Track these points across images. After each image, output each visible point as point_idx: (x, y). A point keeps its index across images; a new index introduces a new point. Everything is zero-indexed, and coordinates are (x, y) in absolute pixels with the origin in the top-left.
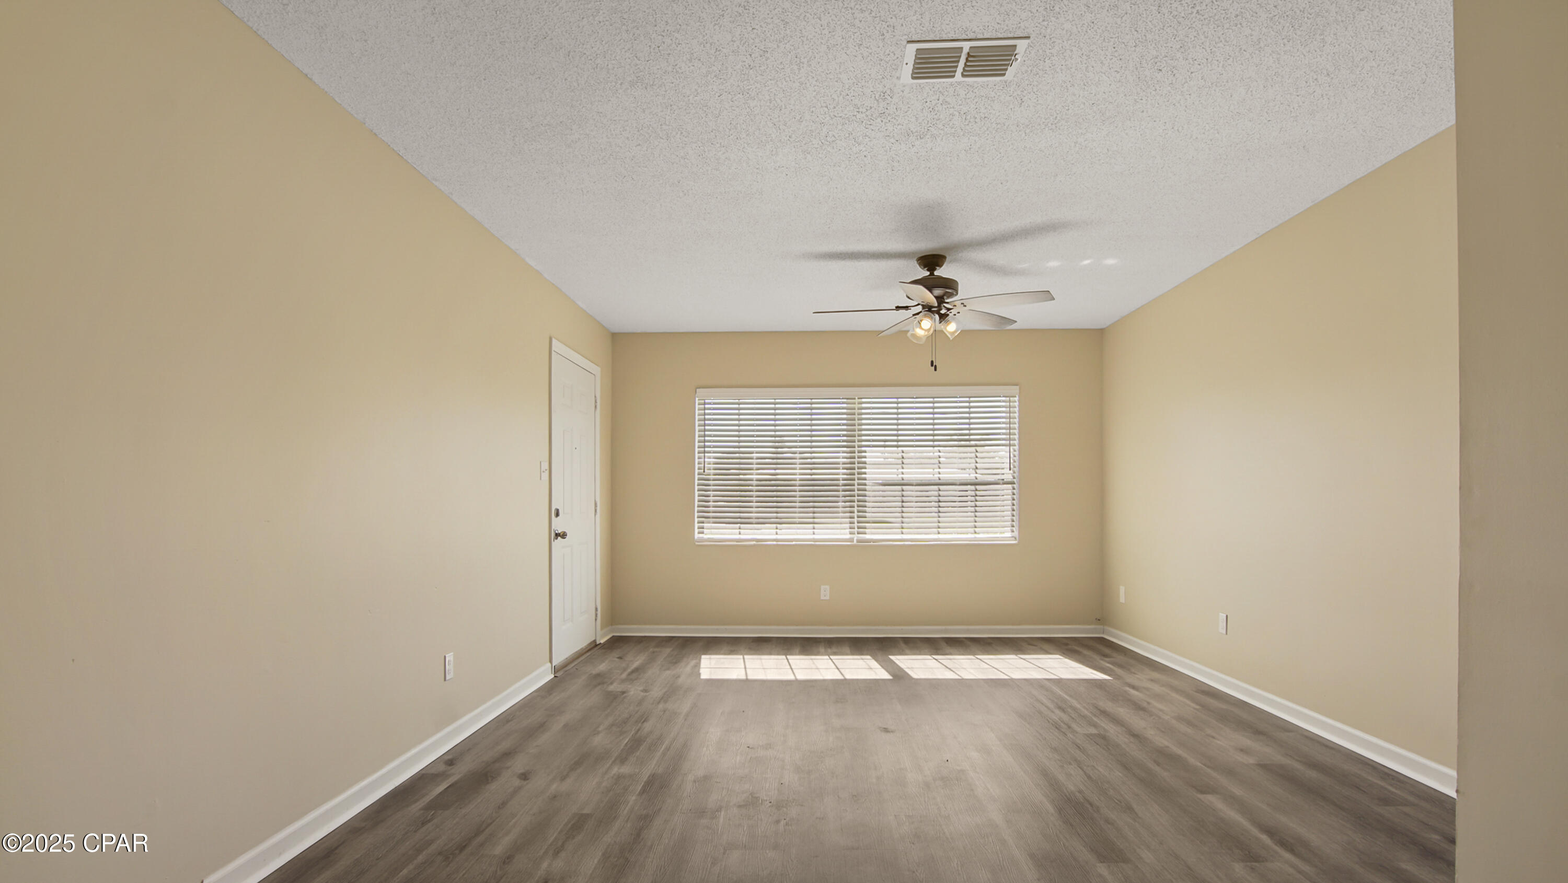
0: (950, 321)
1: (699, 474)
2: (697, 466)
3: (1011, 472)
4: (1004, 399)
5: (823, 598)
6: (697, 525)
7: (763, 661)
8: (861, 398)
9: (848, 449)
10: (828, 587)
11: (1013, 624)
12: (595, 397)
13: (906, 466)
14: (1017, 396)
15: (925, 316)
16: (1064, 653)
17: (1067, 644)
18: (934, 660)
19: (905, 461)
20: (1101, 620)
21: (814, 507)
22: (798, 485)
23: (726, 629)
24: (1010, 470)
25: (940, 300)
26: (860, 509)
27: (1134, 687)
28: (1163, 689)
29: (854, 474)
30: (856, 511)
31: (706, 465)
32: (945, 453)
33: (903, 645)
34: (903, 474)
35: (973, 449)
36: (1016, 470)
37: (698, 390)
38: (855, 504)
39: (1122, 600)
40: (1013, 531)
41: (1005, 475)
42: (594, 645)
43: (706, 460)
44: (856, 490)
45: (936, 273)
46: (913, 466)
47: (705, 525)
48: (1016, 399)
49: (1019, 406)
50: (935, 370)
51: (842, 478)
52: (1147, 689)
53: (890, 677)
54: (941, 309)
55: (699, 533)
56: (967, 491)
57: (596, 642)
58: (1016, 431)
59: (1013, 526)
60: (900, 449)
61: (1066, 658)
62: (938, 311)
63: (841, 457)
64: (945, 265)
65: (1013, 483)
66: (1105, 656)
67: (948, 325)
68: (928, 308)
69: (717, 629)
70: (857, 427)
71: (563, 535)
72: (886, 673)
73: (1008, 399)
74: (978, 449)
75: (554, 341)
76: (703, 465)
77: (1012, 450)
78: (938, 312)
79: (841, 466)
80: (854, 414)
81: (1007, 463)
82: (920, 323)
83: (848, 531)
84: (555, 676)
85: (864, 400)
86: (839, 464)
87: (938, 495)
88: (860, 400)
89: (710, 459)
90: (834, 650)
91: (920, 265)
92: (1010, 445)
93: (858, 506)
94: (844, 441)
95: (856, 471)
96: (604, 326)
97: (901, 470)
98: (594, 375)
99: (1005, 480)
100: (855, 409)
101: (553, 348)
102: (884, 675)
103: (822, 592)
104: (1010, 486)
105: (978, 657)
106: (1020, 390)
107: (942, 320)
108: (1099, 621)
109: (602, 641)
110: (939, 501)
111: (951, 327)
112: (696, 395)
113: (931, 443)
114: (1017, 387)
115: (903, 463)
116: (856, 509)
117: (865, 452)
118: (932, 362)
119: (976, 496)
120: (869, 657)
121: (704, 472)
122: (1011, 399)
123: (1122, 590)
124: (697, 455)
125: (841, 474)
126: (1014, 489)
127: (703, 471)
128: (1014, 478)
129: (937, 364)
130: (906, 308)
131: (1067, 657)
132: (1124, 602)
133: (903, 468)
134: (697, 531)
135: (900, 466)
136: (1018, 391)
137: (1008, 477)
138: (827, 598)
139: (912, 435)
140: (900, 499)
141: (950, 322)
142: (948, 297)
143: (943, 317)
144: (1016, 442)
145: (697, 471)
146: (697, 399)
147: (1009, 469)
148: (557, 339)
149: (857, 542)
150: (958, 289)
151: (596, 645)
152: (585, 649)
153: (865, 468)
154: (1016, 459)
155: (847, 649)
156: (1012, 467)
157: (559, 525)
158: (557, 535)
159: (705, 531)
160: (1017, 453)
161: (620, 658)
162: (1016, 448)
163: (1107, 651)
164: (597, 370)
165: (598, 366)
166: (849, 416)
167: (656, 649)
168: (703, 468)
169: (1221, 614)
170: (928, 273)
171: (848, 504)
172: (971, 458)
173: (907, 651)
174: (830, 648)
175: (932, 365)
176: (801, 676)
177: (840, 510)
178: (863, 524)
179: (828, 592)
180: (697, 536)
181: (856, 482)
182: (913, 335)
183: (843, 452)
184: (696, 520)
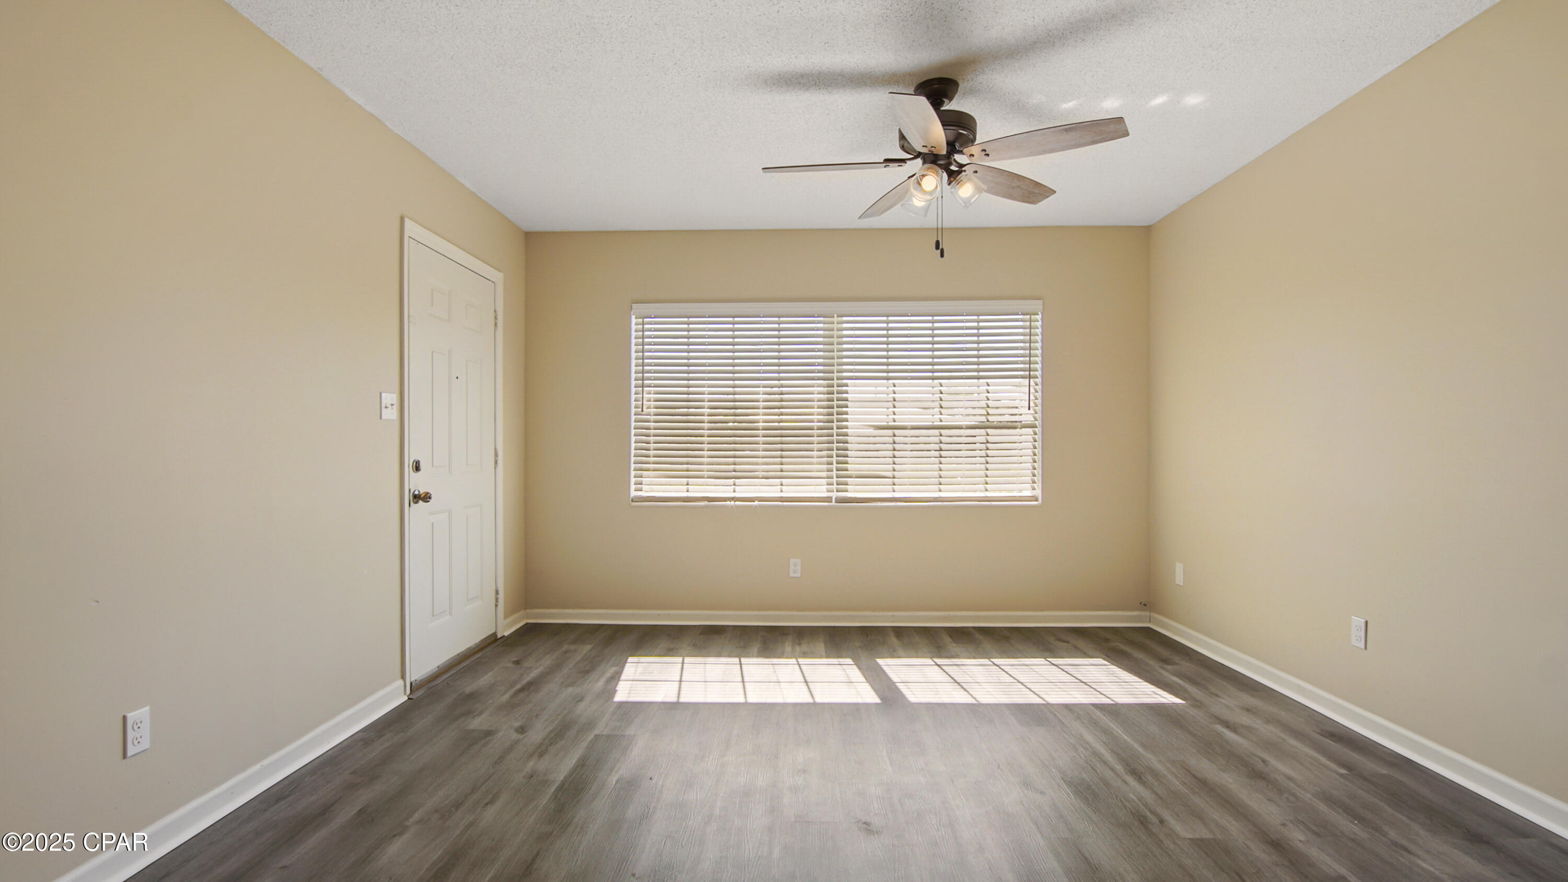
0: (965, 181)
1: (636, 414)
2: (633, 404)
3: (1032, 411)
4: (1021, 317)
5: (792, 575)
6: (633, 480)
7: (708, 666)
8: (842, 316)
10: (798, 561)
11: (1035, 610)
12: (495, 311)
13: (900, 404)
14: (1040, 313)
15: (929, 171)
16: (1108, 657)
17: (1107, 640)
18: (936, 667)
19: (896, 397)
20: (1147, 605)
21: (782, 457)
22: (761, 428)
23: (669, 614)
24: (1029, 409)
25: (950, 145)
26: (841, 459)
27: (1227, 725)
28: (1270, 728)
29: (833, 415)
30: (835, 463)
31: (645, 403)
33: (894, 640)
34: (894, 414)
35: (982, 383)
36: (1039, 409)
37: (634, 306)
38: (834, 453)
39: (1179, 579)
40: (1034, 489)
41: (1023, 415)
42: (493, 641)
43: (645, 396)
44: (835, 435)
45: (947, 106)
46: (906, 404)
47: (644, 481)
48: (1039, 317)
49: (1042, 327)
50: (942, 255)
51: (817, 419)
52: (1249, 729)
53: (878, 701)
54: (950, 164)
55: (636, 490)
56: (975, 436)
57: (496, 636)
58: (1039, 359)
59: (1034, 482)
60: (891, 382)
61: (1113, 664)
62: (947, 164)
63: (817, 391)
64: (959, 93)
65: (1035, 426)
66: (1165, 661)
67: (960, 187)
68: (931, 159)
69: (658, 615)
70: (836, 354)
71: (426, 498)
72: (873, 693)
73: (1028, 317)
74: (990, 382)
75: (408, 223)
76: (641, 402)
77: (1032, 383)
78: (946, 168)
79: (816, 404)
80: (833, 337)
81: (1025, 400)
82: (920, 184)
83: (825, 488)
84: (409, 699)
85: (845, 319)
86: (813, 401)
87: (939, 442)
88: (840, 319)
89: (650, 395)
90: (805, 647)
91: (920, 93)
92: (1030, 377)
93: (838, 456)
94: (820, 371)
95: (835, 410)
96: (510, 221)
97: (891, 410)
98: (494, 282)
99: (1023, 422)
100: (833, 330)
101: (407, 234)
102: (868, 695)
103: (792, 567)
104: (1030, 431)
105: (996, 661)
106: (1044, 305)
107: (952, 179)
108: (1145, 606)
109: (506, 634)
110: (941, 450)
111: (965, 191)
112: (632, 313)
113: (930, 374)
114: (1040, 302)
115: (894, 401)
116: (834, 459)
117: (847, 385)
118: (937, 243)
119: (988, 442)
120: (849, 661)
121: (642, 411)
122: (1032, 317)
123: (1179, 568)
124: (633, 390)
125: (816, 415)
126: (1035, 434)
127: (641, 409)
128: (1036, 420)
129: (944, 247)
130: (900, 162)
131: (1115, 663)
132: (1182, 584)
133: (895, 407)
134: (633, 487)
136: (1041, 307)
137: (1028, 418)
138: (798, 575)
139: (906, 364)
140: (890, 446)
141: (965, 183)
142: (964, 143)
143: (953, 176)
144: (1038, 373)
145: (633, 410)
146: (633, 317)
147: (1027, 408)
148: (409, 219)
149: (836, 502)
150: (976, 131)
151: (496, 640)
152: (474, 649)
153: (847, 407)
154: (1039, 395)
155: (821, 647)
156: (1032, 404)
157: (417, 483)
158: (417, 498)
159: (644, 487)
160: (1039, 388)
161: (517, 663)
162: (1039, 380)
163: (1165, 653)
164: (497, 276)
165: (499, 271)
166: (826, 339)
167: (572, 647)
168: (641, 407)
169: (1353, 617)
171: (824, 453)
172: (981, 393)
173: (901, 652)
174: (800, 644)
175: (937, 246)
176: (756, 696)
177: (814, 460)
178: (842, 476)
179: (799, 568)
180: (633, 493)
181: (835, 424)
182: (913, 205)
183: (819, 386)
184: (633, 473)
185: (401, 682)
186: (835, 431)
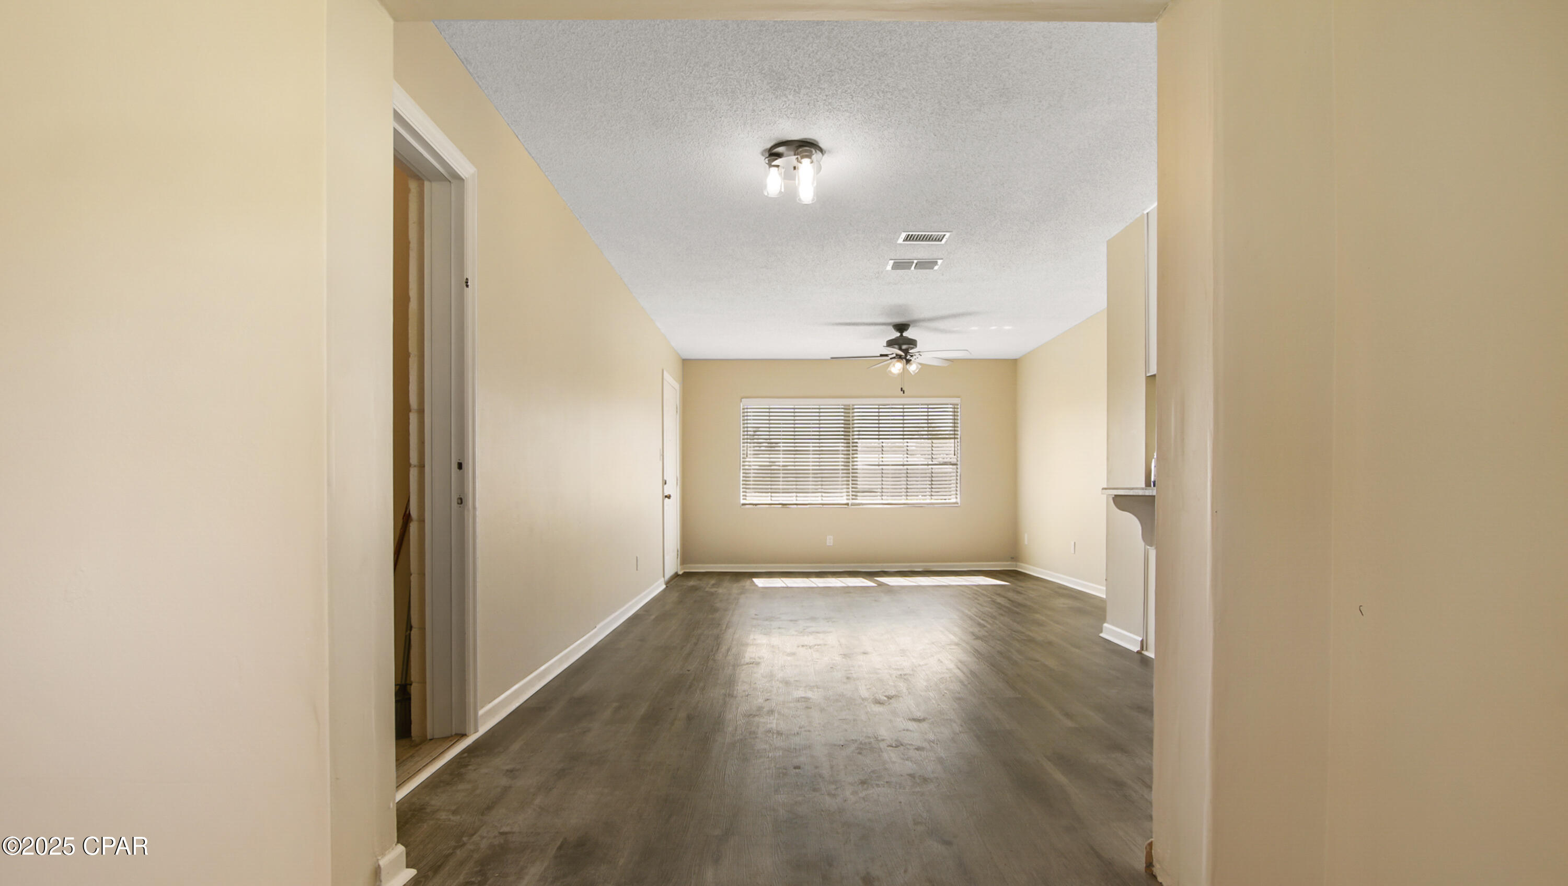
1: (743, 458)
3: (956, 457)
4: (950, 406)
5: (828, 544)
6: (742, 494)
7: (794, 580)
8: (854, 405)
9: (845, 441)
10: (832, 537)
12: (677, 405)
13: (886, 453)
14: (959, 405)
15: (898, 361)
17: (991, 573)
19: (884, 449)
21: (822, 481)
22: (811, 465)
23: (762, 567)
24: (955, 455)
25: (906, 352)
26: (854, 482)
29: (849, 458)
30: (850, 484)
31: (748, 452)
32: (912, 444)
33: (883, 574)
34: (882, 458)
35: (930, 441)
36: (959, 455)
37: (743, 400)
38: (850, 479)
40: (956, 498)
41: (951, 459)
42: (675, 576)
43: (748, 447)
44: (851, 469)
45: (905, 334)
46: (889, 453)
47: (747, 494)
49: (961, 411)
50: (904, 393)
51: (841, 460)
52: (1029, 587)
53: (876, 585)
54: (907, 357)
55: (743, 499)
56: (926, 470)
57: (677, 574)
58: (959, 429)
59: (957, 493)
60: (881, 441)
62: (905, 358)
63: (841, 446)
64: (910, 329)
65: (956, 464)
66: (1012, 577)
67: (910, 366)
68: (899, 356)
69: (756, 567)
70: (851, 426)
71: (669, 497)
72: (873, 584)
73: (953, 406)
74: (934, 441)
75: (664, 372)
76: (746, 452)
77: (956, 442)
79: (840, 452)
80: (849, 417)
81: (953, 451)
82: (895, 365)
83: (845, 497)
84: (666, 587)
85: (855, 407)
87: (906, 473)
88: (853, 407)
90: (838, 576)
91: (895, 329)
92: (955, 438)
93: (852, 480)
94: (842, 435)
95: (851, 456)
96: (680, 355)
97: (881, 456)
98: (677, 390)
99: (951, 462)
100: (849, 413)
101: (664, 377)
103: (828, 540)
104: (955, 466)
105: (932, 578)
106: (961, 400)
107: (907, 363)
108: (1012, 557)
109: (680, 574)
110: (907, 477)
111: (913, 368)
112: (741, 403)
113: (902, 437)
114: (959, 399)
115: (883, 450)
116: (850, 483)
117: (857, 443)
118: (902, 389)
119: (932, 474)
120: (861, 578)
122: (956, 406)
123: (1026, 536)
125: (840, 458)
126: (957, 468)
127: (746, 456)
128: (957, 461)
129: (904, 390)
130: (886, 355)
133: (882, 454)
134: (742, 497)
135: (880, 453)
137: (954, 460)
138: (832, 544)
139: (889, 431)
140: (880, 475)
141: (912, 365)
142: (911, 349)
143: (908, 361)
144: (959, 436)
146: (742, 406)
148: (665, 369)
149: (850, 506)
150: (916, 345)
151: (678, 576)
153: (857, 454)
154: (960, 447)
155: (846, 576)
156: (956, 453)
157: (666, 490)
158: (666, 496)
159: (747, 498)
160: (959, 444)
161: (699, 580)
162: (959, 440)
164: (678, 386)
165: (679, 383)
166: (846, 418)
167: (720, 577)
168: (746, 454)
170: (898, 334)
171: (845, 479)
172: (928, 447)
173: (886, 576)
174: (835, 575)
175: (902, 390)
177: (840, 483)
178: (856, 493)
179: (832, 540)
180: (743, 502)
181: (851, 464)
182: (890, 372)
183: (842, 443)
184: (742, 490)
185: (663, 579)
186: (851, 471)
